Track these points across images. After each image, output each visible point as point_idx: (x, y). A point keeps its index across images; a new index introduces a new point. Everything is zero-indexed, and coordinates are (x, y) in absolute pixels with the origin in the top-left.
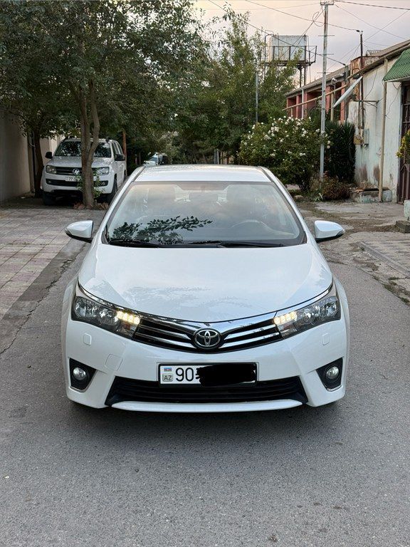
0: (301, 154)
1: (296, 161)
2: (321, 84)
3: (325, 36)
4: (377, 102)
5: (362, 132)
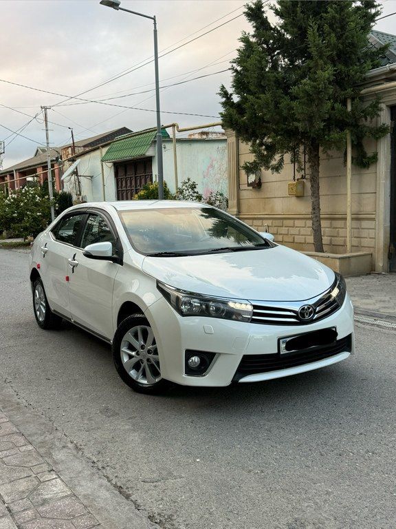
0: (38, 214)
1: (35, 219)
2: (47, 162)
3: (47, 130)
4: (92, 177)
5: (81, 197)
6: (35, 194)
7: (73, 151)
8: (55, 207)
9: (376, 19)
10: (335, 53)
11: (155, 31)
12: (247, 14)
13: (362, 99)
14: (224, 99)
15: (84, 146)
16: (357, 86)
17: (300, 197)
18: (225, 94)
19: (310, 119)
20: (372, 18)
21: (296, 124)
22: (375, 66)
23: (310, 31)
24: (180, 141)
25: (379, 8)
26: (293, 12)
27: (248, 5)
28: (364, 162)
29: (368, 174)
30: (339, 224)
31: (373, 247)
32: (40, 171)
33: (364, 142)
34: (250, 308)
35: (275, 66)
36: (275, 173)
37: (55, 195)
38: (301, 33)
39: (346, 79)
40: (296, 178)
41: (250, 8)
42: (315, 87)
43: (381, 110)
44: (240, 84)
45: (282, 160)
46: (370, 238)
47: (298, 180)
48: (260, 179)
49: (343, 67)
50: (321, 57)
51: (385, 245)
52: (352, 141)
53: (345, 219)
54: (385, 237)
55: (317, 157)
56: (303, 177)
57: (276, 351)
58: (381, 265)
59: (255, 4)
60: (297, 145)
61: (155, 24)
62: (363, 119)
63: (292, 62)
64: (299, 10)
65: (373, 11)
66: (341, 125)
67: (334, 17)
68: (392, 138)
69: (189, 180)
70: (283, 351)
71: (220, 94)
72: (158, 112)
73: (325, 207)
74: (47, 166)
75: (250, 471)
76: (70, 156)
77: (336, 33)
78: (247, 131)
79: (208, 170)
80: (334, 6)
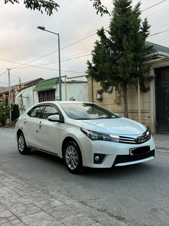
0: (4, 113)
1: (3, 115)
2: (9, 92)
3: (9, 78)
4: (28, 98)
5: (23, 106)
6: (3, 105)
7: (20, 87)
8: (11, 110)
9: (148, 36)
10: (133, 48)
11: (59, 40)
12: (98, 33)
13: (143, 65)
14: (89, 66)
15: (25, 85)
16: (142, 61)
17: (119, 104)
18: (89, 64)
19: (124, 73)
20: (146, 36)
21: (119, 75)
22: (148, 53)
23: (124, 40)
24: (68, 82)
25: (149, 32)
26: (116, 33)
27: (98, 30)
28: (145, 90)
29: (146, 95)
30: (135, 114)
31: (149, 124)
32: (4, 96)
33: (144, 82)
34: (118, 137)
35: (109, 53)
36: (110, 94)
37: (12, 105)
38: (120, 41)
39: (137, 58)
40: (117, 97)
41: (99, 31)
42: (126, 61)
43: (151, 70)
44: (95, 60)
45: (112, 89)
46: (148, 120)
47: (118, 97)
48: (102, 97)
49: (136, 54)
50: (128, 50)
51: (154, 122)
52: (140, 82)
53: (138, 112)
54: (154, 119)
55: (126, 88)
56: (120, 96)
57: (129, 154)
58: (153, 130)
59: (101, 30)
60: (118, 84)
61: (59, 36)
62: (144, 74)
63: (115, 52)
64: (119, 32)
65: (147, 33)
66: (135, 75)
67: (133, 35)
68: (155, 81)
69: (72, 97)
70: (132, 154)
71: (87, 64)
72: (60, 70)
73: (129, 108)
74: (9, 93)
75: (129, 195)
76: (18, 89)
77: (134, 41)
78: (98, 77)
79: (80, 94)
80: (132, 31)
